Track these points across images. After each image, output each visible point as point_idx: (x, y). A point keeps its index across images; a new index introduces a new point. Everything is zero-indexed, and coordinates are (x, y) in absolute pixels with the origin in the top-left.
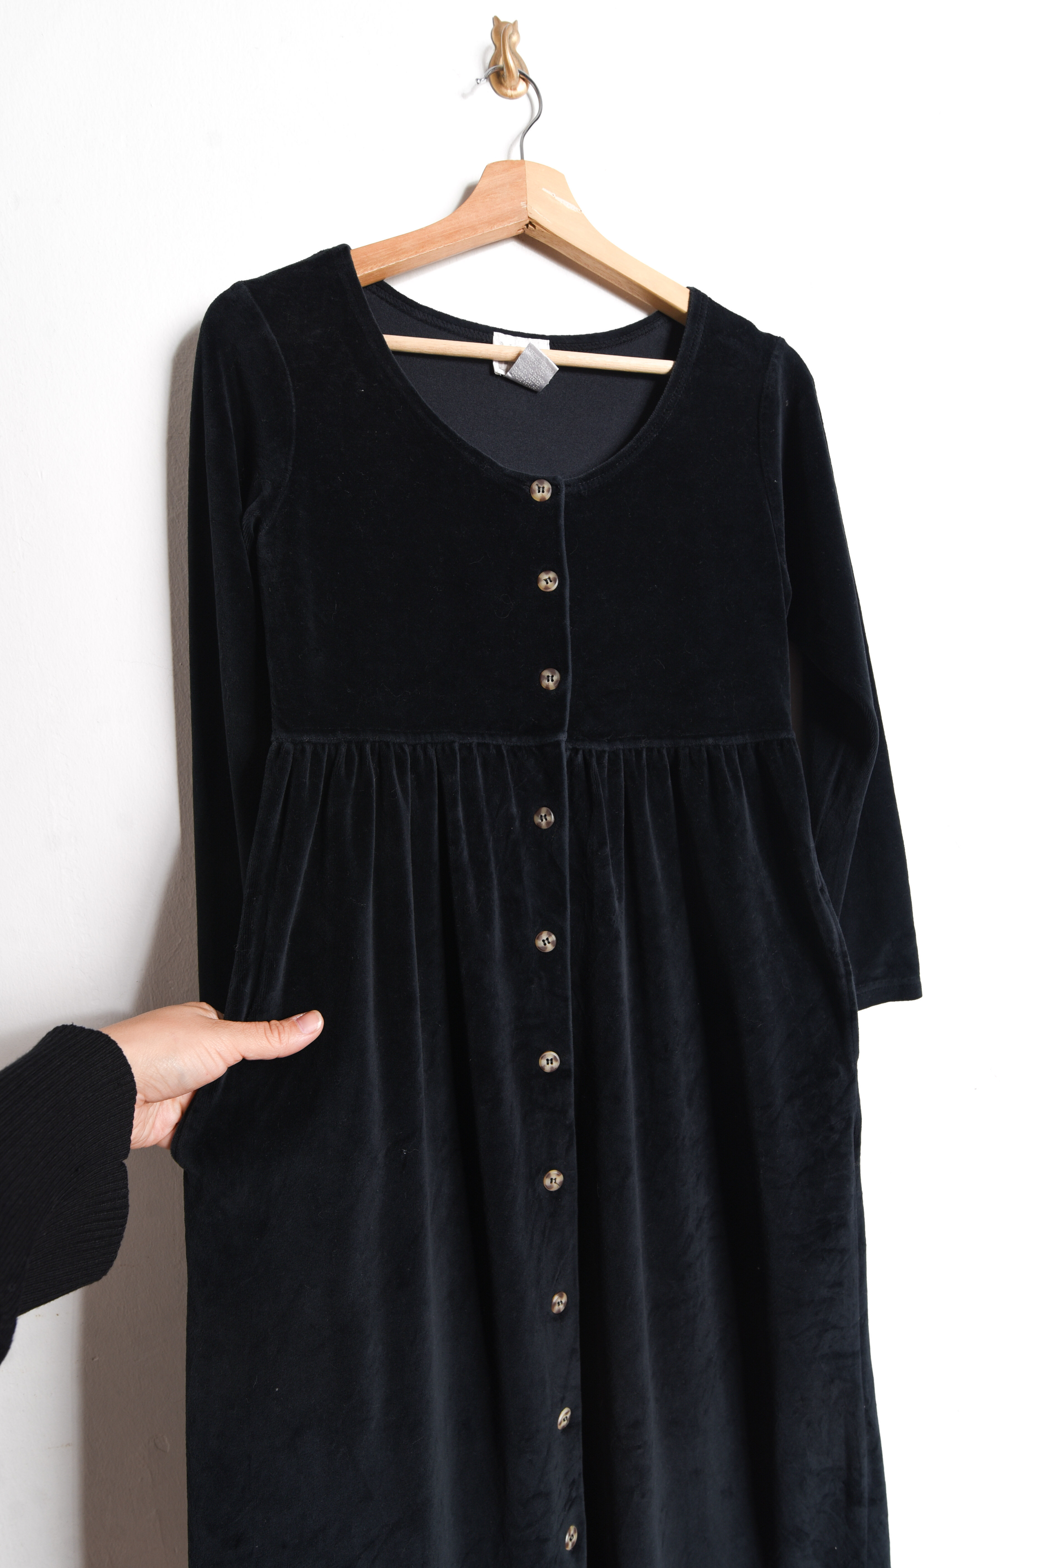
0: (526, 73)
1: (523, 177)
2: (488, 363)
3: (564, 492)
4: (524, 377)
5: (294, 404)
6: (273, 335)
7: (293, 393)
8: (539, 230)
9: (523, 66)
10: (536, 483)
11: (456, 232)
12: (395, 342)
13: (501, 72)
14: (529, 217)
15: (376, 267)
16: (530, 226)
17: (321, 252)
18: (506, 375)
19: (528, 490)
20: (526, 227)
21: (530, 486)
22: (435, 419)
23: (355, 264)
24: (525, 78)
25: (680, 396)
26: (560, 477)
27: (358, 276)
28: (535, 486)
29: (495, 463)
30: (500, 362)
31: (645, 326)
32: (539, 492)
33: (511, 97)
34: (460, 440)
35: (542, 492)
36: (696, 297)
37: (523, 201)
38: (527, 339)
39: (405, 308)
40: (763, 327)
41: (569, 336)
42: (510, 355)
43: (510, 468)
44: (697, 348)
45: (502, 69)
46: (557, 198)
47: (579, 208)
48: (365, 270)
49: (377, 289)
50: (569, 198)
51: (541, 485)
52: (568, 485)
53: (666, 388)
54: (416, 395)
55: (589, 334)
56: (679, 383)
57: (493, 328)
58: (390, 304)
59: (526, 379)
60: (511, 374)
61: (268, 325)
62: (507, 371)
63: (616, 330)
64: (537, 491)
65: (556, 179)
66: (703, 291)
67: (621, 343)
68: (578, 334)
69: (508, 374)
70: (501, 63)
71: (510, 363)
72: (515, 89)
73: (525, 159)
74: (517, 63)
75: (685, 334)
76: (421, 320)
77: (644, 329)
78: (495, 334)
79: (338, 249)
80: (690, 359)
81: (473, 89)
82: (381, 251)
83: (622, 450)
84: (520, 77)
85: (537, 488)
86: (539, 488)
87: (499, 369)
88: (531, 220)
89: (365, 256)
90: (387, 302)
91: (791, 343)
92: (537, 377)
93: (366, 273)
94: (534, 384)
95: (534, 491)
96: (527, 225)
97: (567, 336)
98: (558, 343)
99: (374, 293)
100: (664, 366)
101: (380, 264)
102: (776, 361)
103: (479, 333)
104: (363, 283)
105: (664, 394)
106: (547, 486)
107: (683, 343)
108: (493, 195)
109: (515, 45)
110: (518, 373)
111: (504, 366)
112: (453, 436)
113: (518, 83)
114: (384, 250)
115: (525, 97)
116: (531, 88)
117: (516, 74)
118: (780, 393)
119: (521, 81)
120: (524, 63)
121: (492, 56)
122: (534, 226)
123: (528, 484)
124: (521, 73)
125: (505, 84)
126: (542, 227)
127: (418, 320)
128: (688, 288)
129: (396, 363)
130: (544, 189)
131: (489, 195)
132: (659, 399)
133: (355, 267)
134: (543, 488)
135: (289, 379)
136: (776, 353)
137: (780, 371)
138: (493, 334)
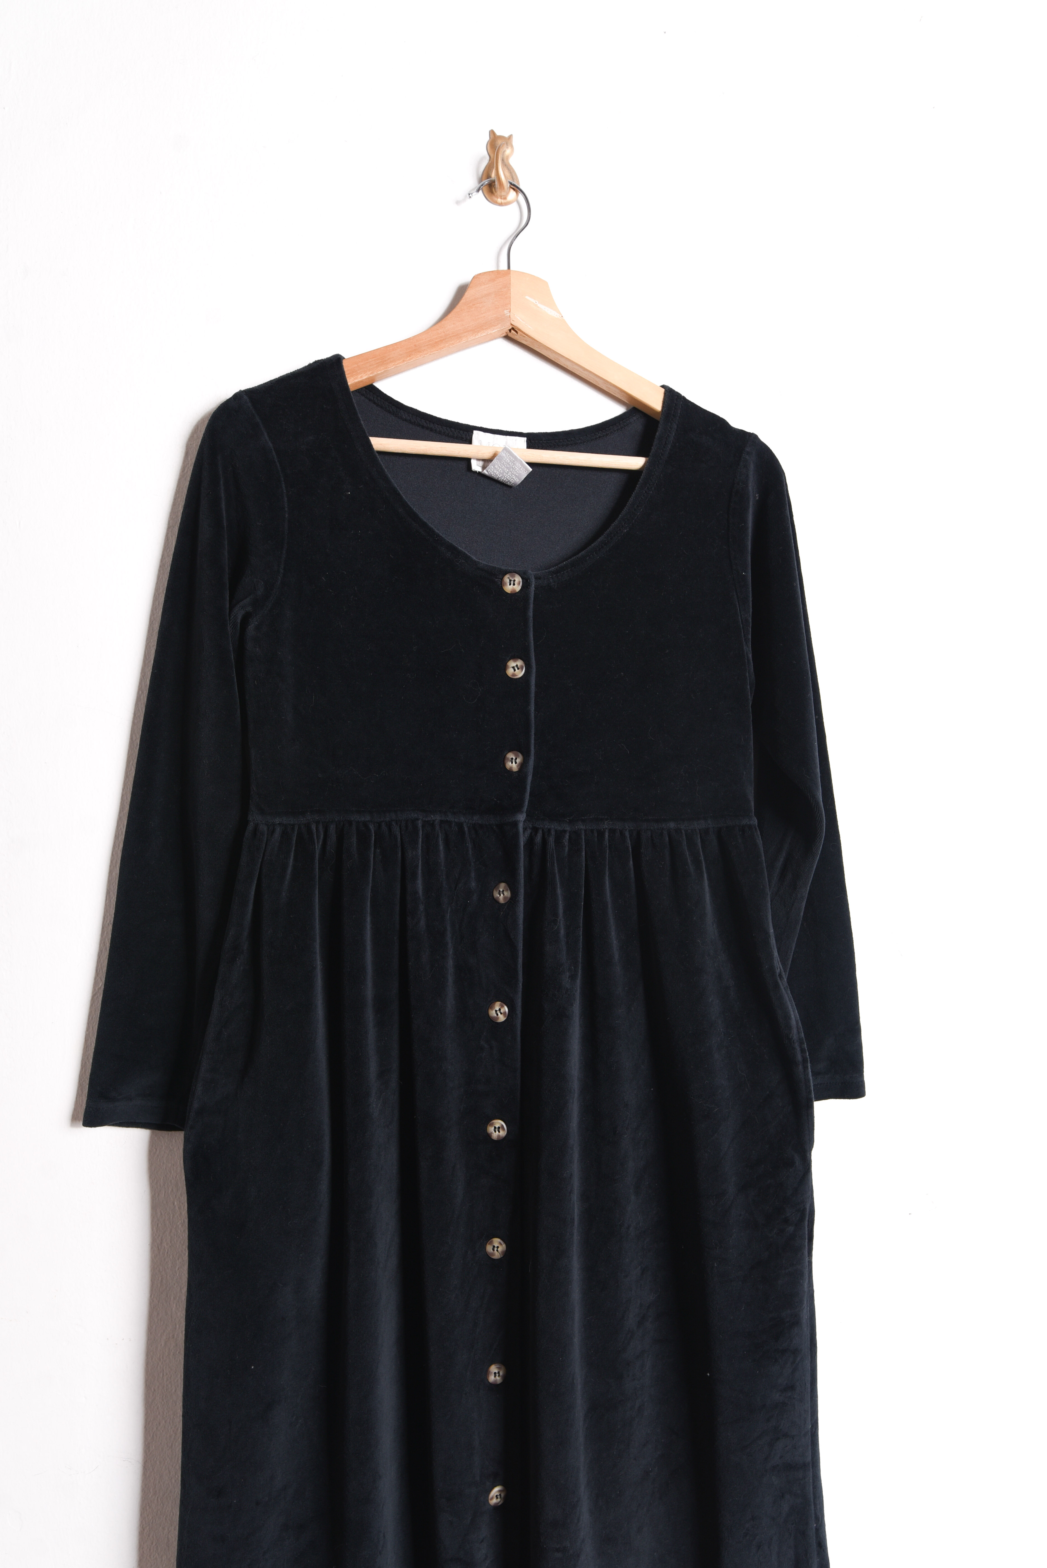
0: (516, 185)
1: (507, 286)
2: (468, 461)
3: (533, 585)
4: (500, 475)
5: (286, 509)
6: (270, 443)
7: (286, 499)
8: (521, 335)
9: (514, 177)
10: (507, 576)
11: (441, 341)
12: (379, 443)
13: (493, 184)
14: (511, 324)
15: (366, 375)
16: (512, 331)
17: (316, 362)
18: (483, 473)
19: (500, 583)
20: (508, 331)
21: (502, 579)
22: (415, 517)
23: (346, 373)
24: (515, 188)
25: (651, 492)
26: (530, 571)
27: (349, 384)
28: (506, 579)
29: (469, 557)
30: (478, 460)
31: (621, 422)
32: (510, 584)
33: (501, 204)
34: (438, 535)
35: (513, 585)
36: (671, 396)
37: (507, 310)
38: (505, 436)
39: (391, 409)
40: (736, 422)
41: (546, 433)
42: (487, 455)
43: (483, 560)
44: (669, 446)
45: (494, 182)
46: (539, 305)
47: (560, 314)
48: (355, 379)
49: (366, 392)
50: (551, 304)
51: (513, 578)
52: (537, 578)
53: (638, 486)
54: (399, 494)
55: (566, 431)
56: (651, 480)
57: (473, 426)
58: (378, 405)
59: (502, 477)
60: (487, 471)
61: (266, 434)
62: (484, 468)
63: (592, 426)
64: (508, 584)
65: (539, 286)
66: (677, 390)
67: (596, 439)
68: (555, 431)
69: (485, 472)
70: (493, 175)
71: (487, 462)
72: (505, 198)
73: (512, 268)
74: (508, 174)
75: (657, 434)
76: (406, 420)
77: (620, 425)
78: (475, 432)
79: (332, 361)
80: (662, 457)
81: (464, 200)
82: (371, 360)
83: (593, 545)
84: (511, 187)
85: (508, 581)
86: (510, 581)
87: (476, 466)
88: (513, 327)
89: (356, 366)
90: (375, 403)
91: (763, 438)
92: (512, 475)
93: (356, 381)
94: (509, 481)
95: (506, 584)
96: (510, 330)
97: (544, 433)
98: (536, 441)
99: (363, 395)
100: (636, 463)
101: (369, 373)
102: (747, 457)
103: (459, 432)
104: (352, 389)
105: (635, 491)
106: (518, 579)
107: (656, 442)
108: (478, 305)
109: (508, 157)
110: (495, 471)
111: (481, 463)
112: (431, 532)
113: (508, 193)
114: (374, 359)
115: (515, 204)
116: (521, 196)
117: (506, 185)
118: (750, 488)
119: (512, 190)
120: (515, 174)
121: (486, 166)
122: (517, 332)
123: (501, 577)
124: (511, 184)
125: (496, 194)
126: (524, 333)
127: (403, 420)
128: (663, 386)
129: (381, 465)
130: (527, 297)
131: (474, 305)
132: (631, 496)
133: (347, 376)
134: (514, 581)
135: (283, 485)
136: (748, 449)
137: (752, 467)
138: (473, 433)
